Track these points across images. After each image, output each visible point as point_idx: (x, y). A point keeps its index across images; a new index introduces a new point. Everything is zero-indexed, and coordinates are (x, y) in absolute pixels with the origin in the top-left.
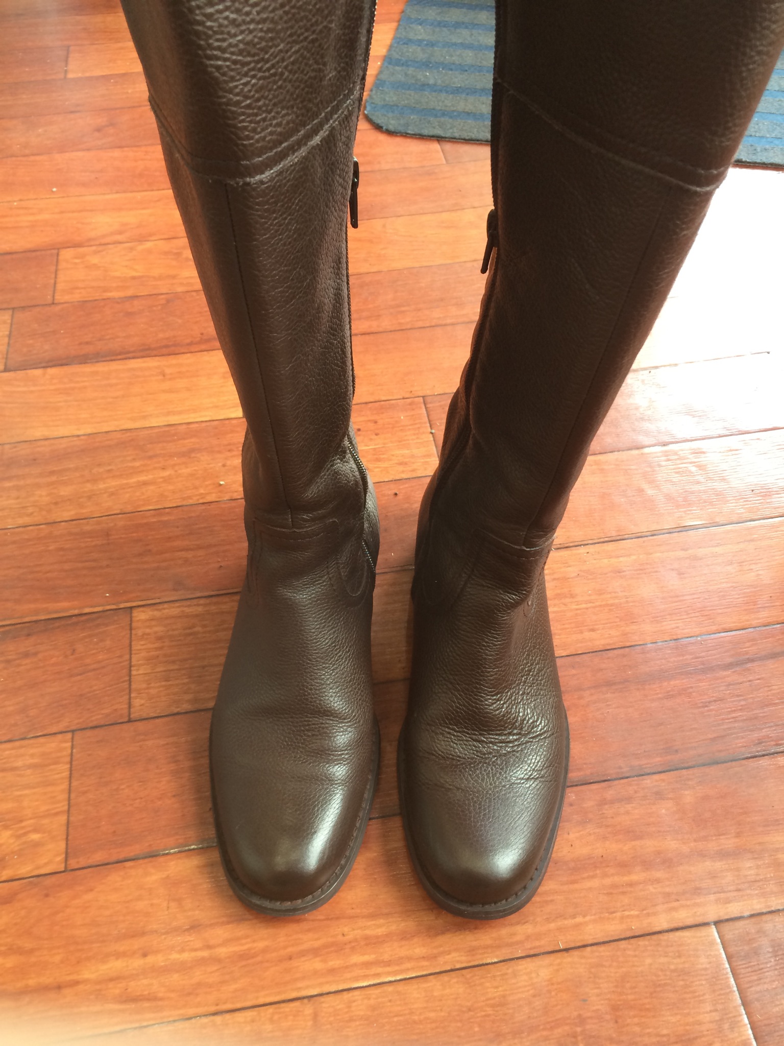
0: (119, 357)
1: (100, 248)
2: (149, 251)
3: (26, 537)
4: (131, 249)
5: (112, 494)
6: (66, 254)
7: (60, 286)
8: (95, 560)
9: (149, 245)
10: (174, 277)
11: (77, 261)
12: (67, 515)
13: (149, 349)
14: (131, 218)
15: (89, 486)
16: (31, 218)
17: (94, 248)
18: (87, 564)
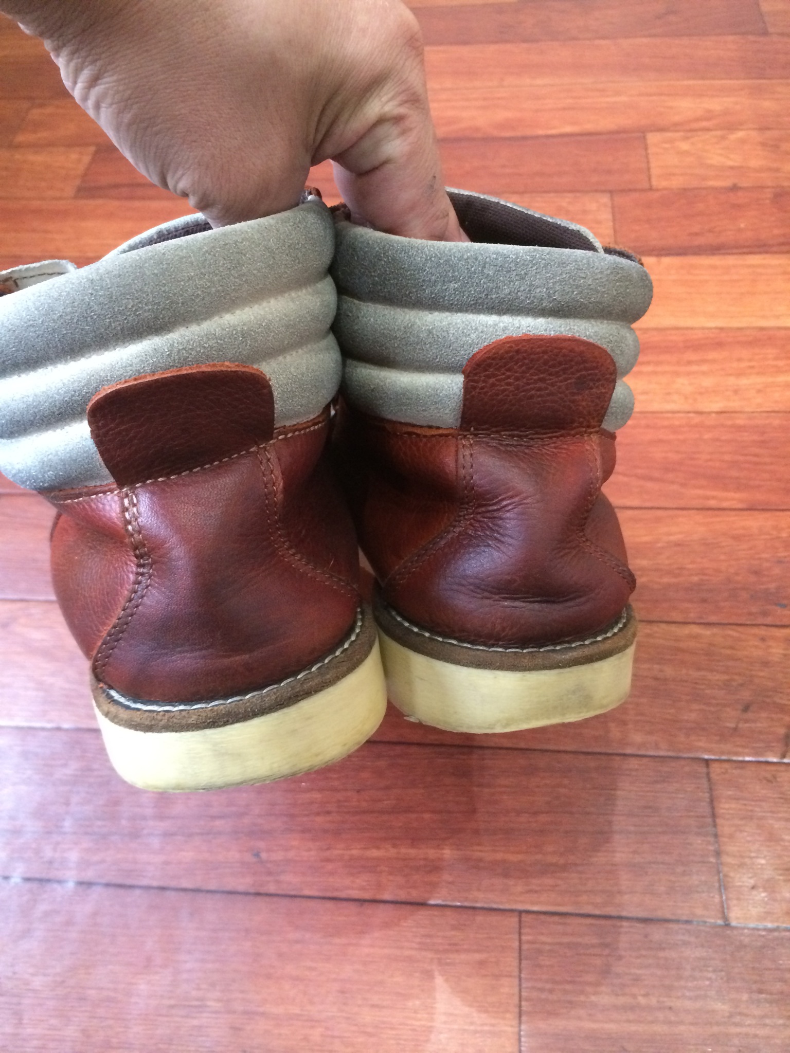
0: (735, 251)
1: (689, 134)
2: (743, 141)
3: (677, 423)
4: (723, 138)
5: (759, 391)
6: (653, 138)
7: (655, 172)
8: (756, 455)
9: (740, 134)
10: (777, 170)
11: (667, 146)
12: (716, 406)
13: (765, 245)
14: (715, 105)
15: (732, 381)
16: (608, 99)
17: (681, 134)
18: (748, 458)
